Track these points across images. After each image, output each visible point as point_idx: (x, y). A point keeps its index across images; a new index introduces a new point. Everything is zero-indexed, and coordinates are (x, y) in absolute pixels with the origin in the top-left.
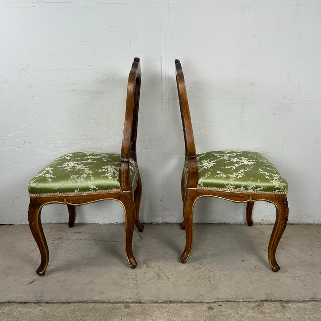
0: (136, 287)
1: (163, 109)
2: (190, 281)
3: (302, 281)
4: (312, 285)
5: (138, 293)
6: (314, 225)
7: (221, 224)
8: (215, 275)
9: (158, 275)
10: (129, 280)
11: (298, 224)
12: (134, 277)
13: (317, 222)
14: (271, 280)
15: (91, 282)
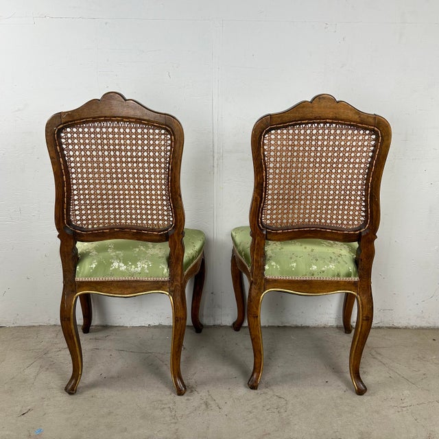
0: (173, 421)
1: (215, 165)
2: (250, 412)
3: (412, 413)
4: (425, 419)
5: (177, 429)
6: (428, 329)
7: (297, 327)
8: (287, 403)
9: (207, 404)
10: (164, 410)
11: (406, 328)
12: (171, 405)
13: (431, 325)
14: (367, 411)
15: (110, 413)
